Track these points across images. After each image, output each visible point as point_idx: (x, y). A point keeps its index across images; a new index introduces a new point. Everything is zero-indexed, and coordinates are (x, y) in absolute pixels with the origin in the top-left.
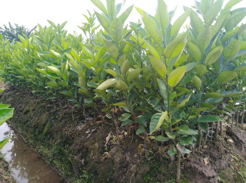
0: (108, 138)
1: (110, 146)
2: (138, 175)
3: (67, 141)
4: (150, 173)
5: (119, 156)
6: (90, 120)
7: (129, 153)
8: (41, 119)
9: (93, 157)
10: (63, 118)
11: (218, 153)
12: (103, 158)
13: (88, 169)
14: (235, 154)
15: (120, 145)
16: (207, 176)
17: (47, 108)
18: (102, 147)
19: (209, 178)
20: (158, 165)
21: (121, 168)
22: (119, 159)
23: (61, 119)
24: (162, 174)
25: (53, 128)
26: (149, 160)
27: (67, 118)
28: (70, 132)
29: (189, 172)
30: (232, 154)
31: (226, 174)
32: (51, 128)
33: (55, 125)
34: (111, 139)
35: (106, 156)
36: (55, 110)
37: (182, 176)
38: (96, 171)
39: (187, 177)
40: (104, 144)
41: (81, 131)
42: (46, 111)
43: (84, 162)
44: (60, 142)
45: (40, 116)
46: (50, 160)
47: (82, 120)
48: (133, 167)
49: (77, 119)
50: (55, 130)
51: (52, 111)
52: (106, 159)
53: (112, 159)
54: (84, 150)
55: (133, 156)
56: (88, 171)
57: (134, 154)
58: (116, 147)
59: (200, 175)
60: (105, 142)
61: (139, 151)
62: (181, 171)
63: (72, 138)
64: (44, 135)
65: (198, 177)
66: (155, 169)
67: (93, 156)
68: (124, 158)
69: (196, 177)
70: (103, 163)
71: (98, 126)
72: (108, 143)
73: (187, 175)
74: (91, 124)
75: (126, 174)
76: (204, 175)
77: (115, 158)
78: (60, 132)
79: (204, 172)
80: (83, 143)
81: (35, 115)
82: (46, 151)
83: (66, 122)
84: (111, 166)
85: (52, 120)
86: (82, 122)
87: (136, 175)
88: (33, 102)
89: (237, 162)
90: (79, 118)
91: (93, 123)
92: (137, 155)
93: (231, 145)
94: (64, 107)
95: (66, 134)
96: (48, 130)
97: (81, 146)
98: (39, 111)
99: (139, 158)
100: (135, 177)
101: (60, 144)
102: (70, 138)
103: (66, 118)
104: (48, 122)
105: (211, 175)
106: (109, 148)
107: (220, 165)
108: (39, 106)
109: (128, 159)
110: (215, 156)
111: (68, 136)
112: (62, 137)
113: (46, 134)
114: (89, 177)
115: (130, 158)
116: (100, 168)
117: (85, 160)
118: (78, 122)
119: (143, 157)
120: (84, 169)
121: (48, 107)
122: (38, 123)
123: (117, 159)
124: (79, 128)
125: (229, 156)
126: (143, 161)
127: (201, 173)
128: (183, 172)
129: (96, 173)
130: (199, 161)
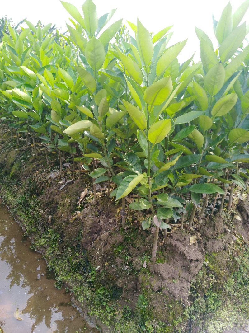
0: (83, 194)
1: (84, 204)
2: (108, 244)
3: (36, 190)
4: (123, 244)
5: (91, 219)
6: (68, 167)
7: (104, 217)
8: (10, 156)
9: (62, 215)
10: (36, 159)
11: (213, 232)
12: (73, 218)
13: (54, 228)
14: (239, 235)
15: (96, 204)
16: (188, 258)
17: (18, 143)
18: (74, 204)
19: (191, 261)
20: (134, 236)
21: (91, 233)
22: (90, 222)
23: (33, 160)
24: (136, 247)
25: (21, 171)
26: (125, 228)
27: (41, 160)
28: (40, 179)
29: (168, 250)
30: (235, 235)
31: (218, 259)
32: (19, 169)
33: (24, 167)
34: (87, 195)
35: (76, 216)
36: (27, 147)
37: (159, 254)
38: (63, 233)
39: (165, 256)
40: (78, 200)
41: (54, 179)
42: (17, 147)
43: (51, 219)
44: (28, 190)
45: (8, 152)
46: (14, 210)
47: (58, 166)
48: (104, 235)
49: (52, 163)
50: (24, 173)
51: (24, 147)
52: (76, 219)
53: (83, 220)
54: (53, 205)
55: (108, 221)
56: (54, 231)
57: (110, 218)
58: (91, 207)
59: (181, 256)
60: (79, 198)
61: (116, 215)
62: (159, 247)
63: (41, 187)
64: (11, 178)
65: (177, 258)
66: (130, 240)
67: (62, 213)
68: (97, 221)
69: (175, 258)
70: (72, 224)
71: (76, 177)
72: (83, 200)
73: (165, 254)
74: (68, 173)
75: (95, 241)
76: (185, 256)
77: (86, 220)
78: (29, 177)
79: (185, 253)
80: (53, 195)
81: (3, 150)
82: (11, 198)
83: (38, 165)
84: (81, 229)
85: (21, 160)
86: (57, 168)
87: (106, 244)
88: (4, 132)
89: (239, 245)
90: (55, 163)
91: (71, 171)
92: (114, 220)
93: (236, 224)
94: (41, 144)
95: (35, 181)
96: (16, 172)
97: (50, 199)
98: (8, 145)
99: (115, 224)
100: (104, 246)
101: (27, 193)
102: (40, 187)
103: (39, 160)
104: (17, 161)
105: (194, 257)
106: (83, 206)
107: (212, 246)
108: (10, 139)
109: (102, 223)
110: (208, 234)
111: (38, 183)
112: (30, 184)
113: (12, 177)
114: (54, 237)
115: (104, 223)
116: (68, 229)
117: (53, 217)
118: (52, 168)
119: (119, 223)
120: (50, 228)
121: (20, 142)
122: (5, 161)
123: (88, 222)
124: (53, 175)
125: (229, 237)
126: (118, 229)
127: (182, 253)
128: (160, 249)
129: (62, 235)
130: (184, 239)
